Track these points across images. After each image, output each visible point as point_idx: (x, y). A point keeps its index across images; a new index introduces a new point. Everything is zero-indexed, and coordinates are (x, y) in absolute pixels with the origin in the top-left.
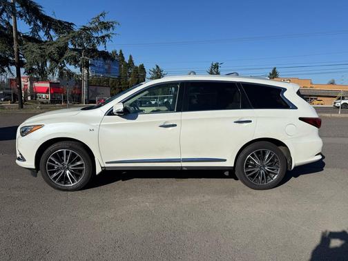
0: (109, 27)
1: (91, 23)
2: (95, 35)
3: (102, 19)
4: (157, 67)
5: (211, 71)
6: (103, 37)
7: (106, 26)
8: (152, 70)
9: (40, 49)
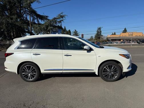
0: (63, 17)
1: (57, 16)
2: (58, 20)
3: (61, 15)
4: (75, 30)
5: (98, 31)
6: (61, 21)
7: (62, 17)
8: (73, 32)
9: (39, 26)
